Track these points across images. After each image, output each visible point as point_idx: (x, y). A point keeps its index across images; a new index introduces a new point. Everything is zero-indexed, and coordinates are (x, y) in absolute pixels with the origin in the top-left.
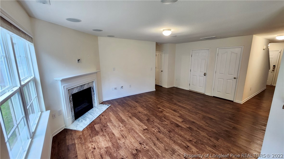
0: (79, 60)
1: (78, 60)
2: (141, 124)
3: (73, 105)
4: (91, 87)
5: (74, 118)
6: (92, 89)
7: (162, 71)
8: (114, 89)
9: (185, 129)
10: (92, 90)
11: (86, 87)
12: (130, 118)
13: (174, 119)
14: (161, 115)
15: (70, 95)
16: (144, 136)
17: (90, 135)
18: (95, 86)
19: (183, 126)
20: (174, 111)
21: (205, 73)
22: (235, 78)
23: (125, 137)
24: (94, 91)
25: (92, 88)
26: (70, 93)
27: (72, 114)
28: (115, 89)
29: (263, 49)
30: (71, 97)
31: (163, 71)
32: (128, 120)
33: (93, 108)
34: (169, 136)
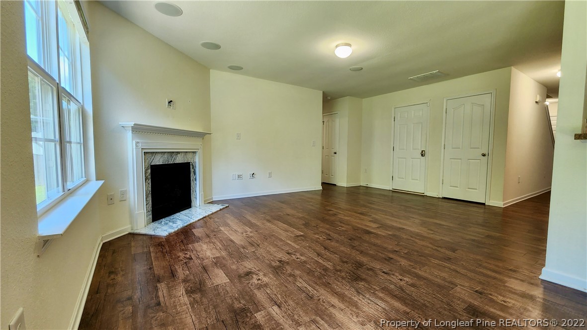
0: (171, 101)
1: (169, 103)
2: (292, 229)
3: (150, 188)
4: (191, 164)
5: (151, 216)
6: (191, 166)
7: (335, 153)
8: (237, 177)
9: (384, 236)
10: (192, 170)
11: (179, 160)
12: (269, 221)
13: (362, 224)
14: (333, 218)
15: (147, 165)
16: (297, 245)
17: (182, 241)
18: (198, 162)
19: (379, 233)
20: (361, 214)
21: (422, 151)
22: (484, 155)
23: (256, 245)
24: (195, 174)
25: (192, 164)
26: (147, 161)
27: (148, 206)
28: (239, 176)
29: (536, 102)
30: (149, 171)
31: (337, 153)
32: (263, 224)
33: (191, 207)
34: (351, 245)
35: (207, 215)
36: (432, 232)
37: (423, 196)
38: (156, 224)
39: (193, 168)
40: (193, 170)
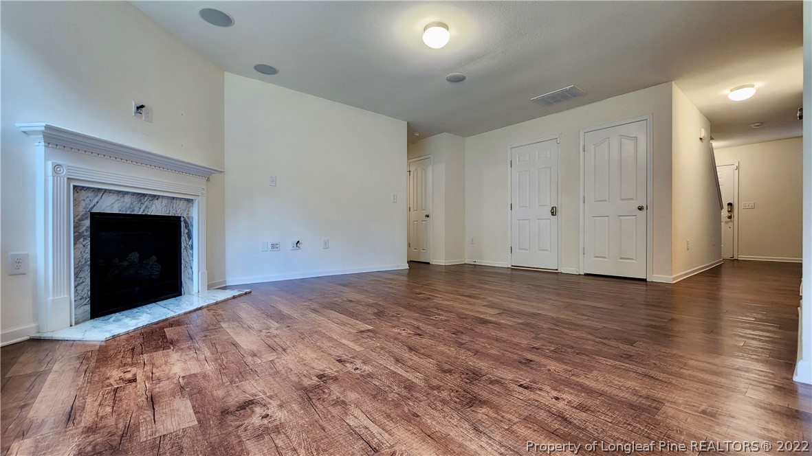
0: (142, 106)
1: (138, 108)
2: (353, 321)
3: (88, 256)
4: (182, 219)
5: (88, 308)
6: (183, 224)
7: (428, 216)
8: (270, 246)
9: (510, 326)
10: (184, 230)
11: (157, 209)
12: (315, 311)
13: (472, 311)
14: (425, 304)
15: (81, 210)
16: (360, 345)
17: (133, 349)
18: (196, 218)
19: (502, 321)
20: (469, 296)
21: (553, 208)
22: (640, 209)
23: (280, 349)
24: (190, 236)
25: (185, 221)
26: (83, 204)
27: (80, 288)
28: (273, 246)
29: (701, 139)
30: (87, 223)
31: (431, 216)
32: (303, 315)
33: (181, 295)
34: (456, 342)
35: (205, 304)
36: (586, 318)
37: (556, 273)
38: (98, 322)
39: (187, 227)
40: (186, 231)
